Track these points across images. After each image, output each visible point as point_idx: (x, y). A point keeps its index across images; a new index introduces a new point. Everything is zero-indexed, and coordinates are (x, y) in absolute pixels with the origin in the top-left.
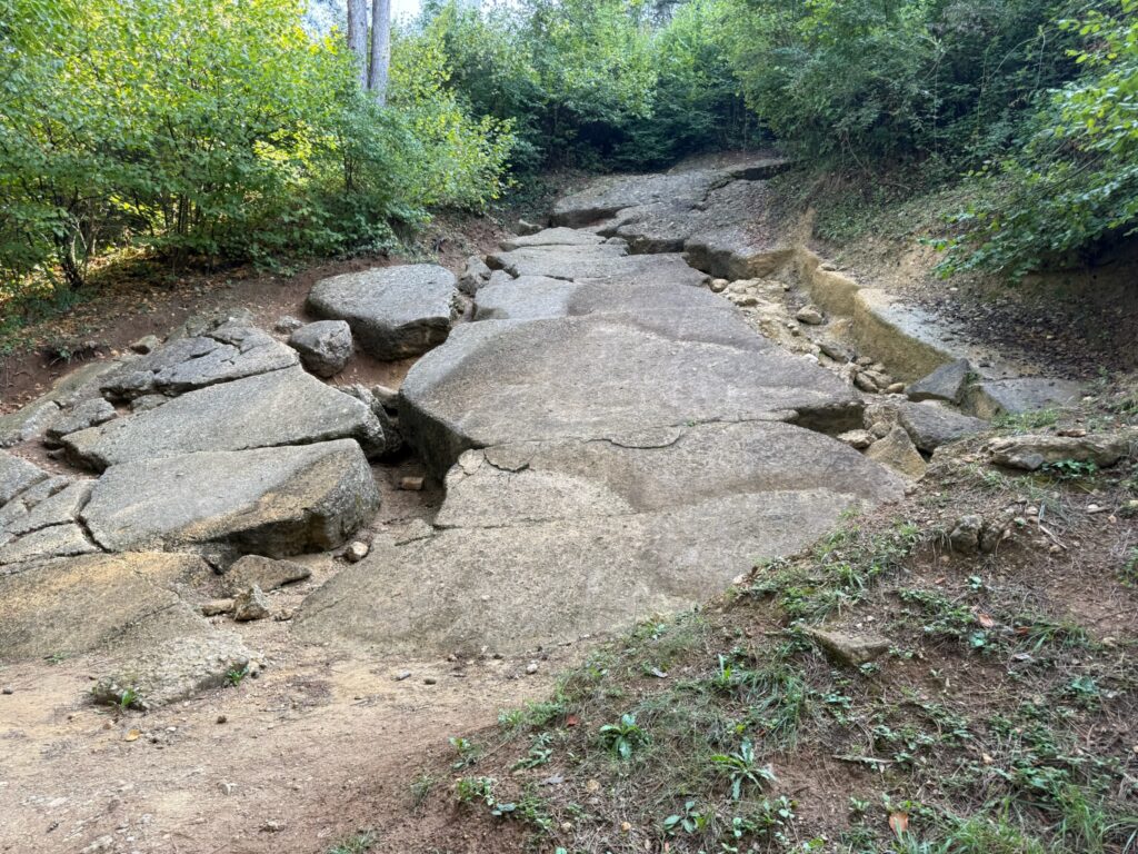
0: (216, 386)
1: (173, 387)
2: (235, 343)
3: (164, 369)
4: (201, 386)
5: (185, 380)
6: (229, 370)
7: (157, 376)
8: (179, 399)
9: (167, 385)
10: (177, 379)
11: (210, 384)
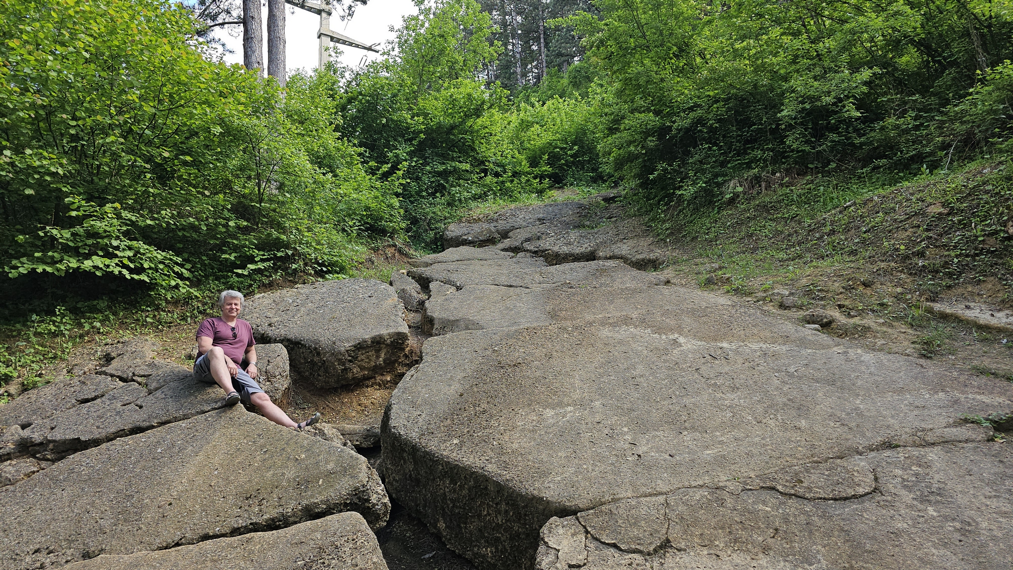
0: (118, 441)
1: (51, 446)
2: (139, 379)
3: (37, 421)
4: (96, 443)
5: (70, 436)
6: (136, 416)
7: (26, 433)
8: (60, 464)
9: (41, 444)
10: (58, 435)
11: (109, 439)
